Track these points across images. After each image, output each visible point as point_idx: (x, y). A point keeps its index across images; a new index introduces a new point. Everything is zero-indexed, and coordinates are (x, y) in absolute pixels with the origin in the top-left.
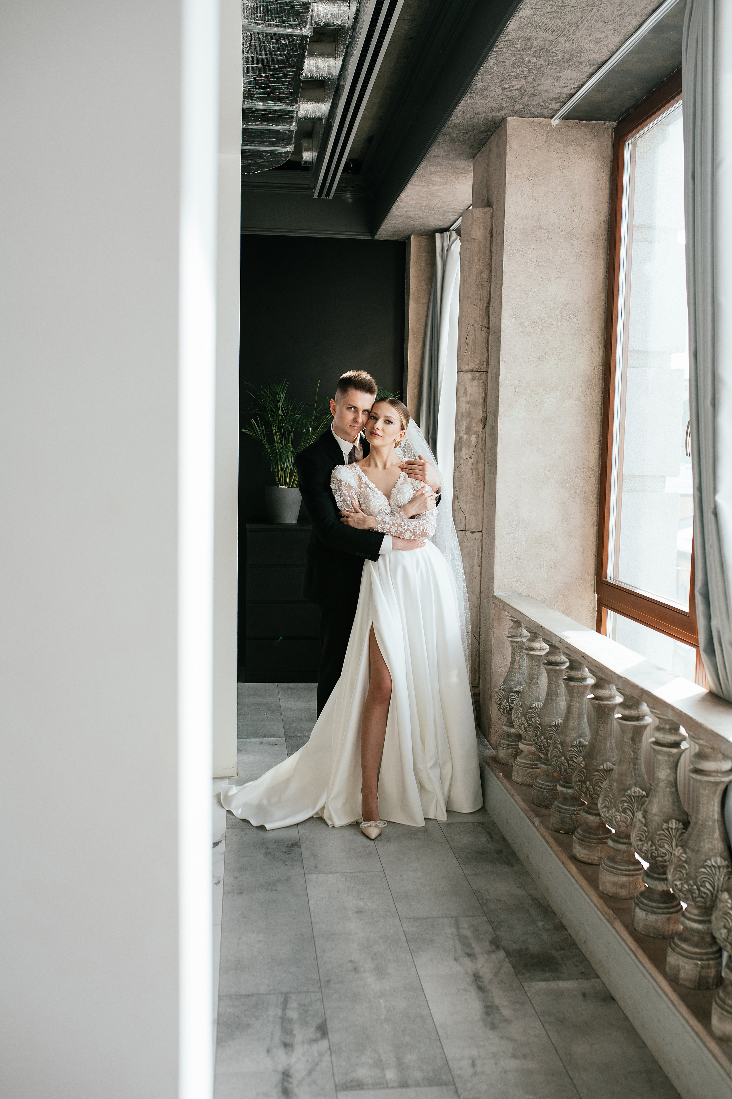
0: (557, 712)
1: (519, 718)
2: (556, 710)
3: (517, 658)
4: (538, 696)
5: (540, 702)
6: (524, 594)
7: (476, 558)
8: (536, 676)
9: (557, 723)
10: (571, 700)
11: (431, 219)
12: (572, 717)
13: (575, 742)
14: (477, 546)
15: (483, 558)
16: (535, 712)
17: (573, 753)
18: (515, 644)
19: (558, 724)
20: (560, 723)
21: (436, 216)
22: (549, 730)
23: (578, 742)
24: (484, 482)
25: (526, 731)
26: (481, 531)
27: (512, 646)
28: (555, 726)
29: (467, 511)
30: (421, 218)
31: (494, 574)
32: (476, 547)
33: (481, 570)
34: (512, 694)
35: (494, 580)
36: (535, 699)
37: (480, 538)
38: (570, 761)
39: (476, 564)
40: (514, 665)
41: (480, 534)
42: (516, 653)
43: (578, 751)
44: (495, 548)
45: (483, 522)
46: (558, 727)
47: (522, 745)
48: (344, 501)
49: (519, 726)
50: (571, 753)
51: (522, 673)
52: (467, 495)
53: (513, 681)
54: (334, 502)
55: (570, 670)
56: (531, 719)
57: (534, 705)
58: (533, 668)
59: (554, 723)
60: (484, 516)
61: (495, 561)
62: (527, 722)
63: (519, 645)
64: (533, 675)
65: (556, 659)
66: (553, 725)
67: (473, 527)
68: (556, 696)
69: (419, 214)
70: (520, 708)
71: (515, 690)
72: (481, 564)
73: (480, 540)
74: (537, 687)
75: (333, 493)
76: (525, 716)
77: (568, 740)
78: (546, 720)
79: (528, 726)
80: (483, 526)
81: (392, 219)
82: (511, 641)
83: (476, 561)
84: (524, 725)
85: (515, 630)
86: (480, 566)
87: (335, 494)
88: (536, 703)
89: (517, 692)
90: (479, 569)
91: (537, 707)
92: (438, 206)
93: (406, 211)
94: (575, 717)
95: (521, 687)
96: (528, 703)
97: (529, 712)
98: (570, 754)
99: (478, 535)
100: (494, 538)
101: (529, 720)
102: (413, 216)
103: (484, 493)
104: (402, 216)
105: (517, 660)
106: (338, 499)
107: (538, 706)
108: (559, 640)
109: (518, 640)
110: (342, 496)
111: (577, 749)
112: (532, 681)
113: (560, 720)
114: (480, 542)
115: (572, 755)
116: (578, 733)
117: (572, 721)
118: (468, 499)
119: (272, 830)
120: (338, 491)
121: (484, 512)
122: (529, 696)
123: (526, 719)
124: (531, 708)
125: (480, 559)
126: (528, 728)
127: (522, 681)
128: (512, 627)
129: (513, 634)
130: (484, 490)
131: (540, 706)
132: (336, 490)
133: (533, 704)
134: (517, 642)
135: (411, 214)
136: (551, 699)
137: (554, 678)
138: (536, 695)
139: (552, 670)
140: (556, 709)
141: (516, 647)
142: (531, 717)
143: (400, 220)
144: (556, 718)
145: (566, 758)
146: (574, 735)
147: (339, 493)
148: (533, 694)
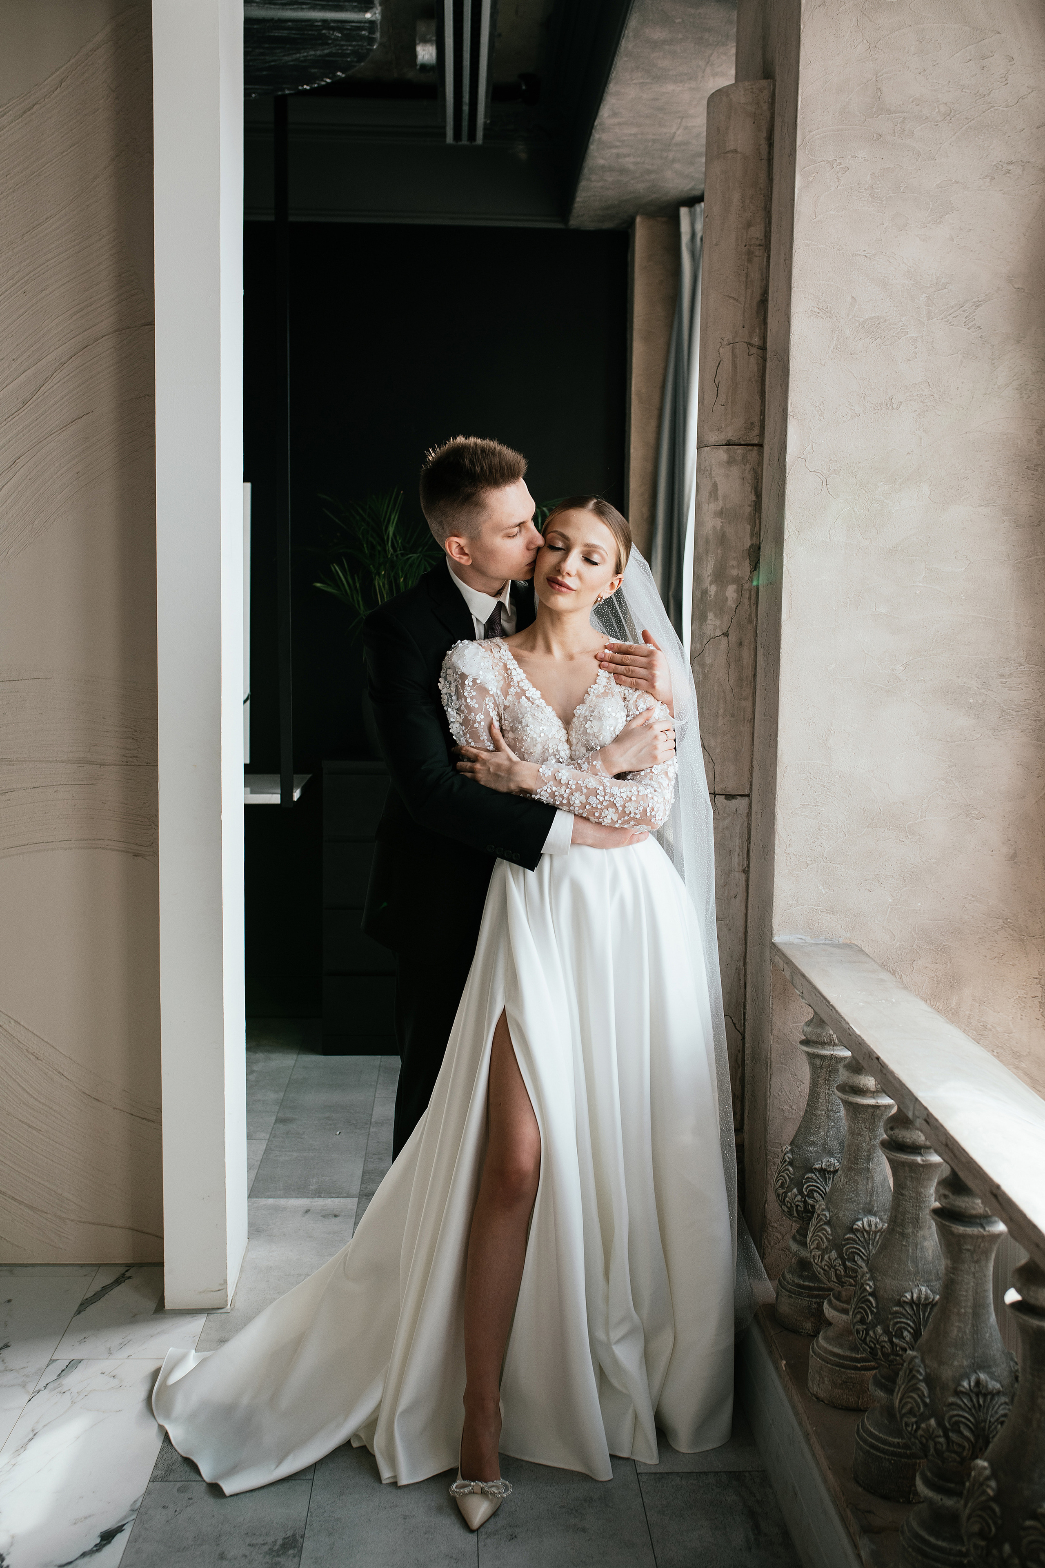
0: (917, 1266)
1: (825, 1251)
2: (913, 1262)
3: (823, 1091)
4: (870, 1201)
5: (875, 1215)
6: (841, 941)
7: (736, 854)
8: (865, 1154)
9: (915, 1296)
10: (955, 1268)
11: (669, 174)
12: (959, 1314)
13: (965, 1384)
14: (738, 827)
15: (751, 854)
16: (862, 1239)
17: (961, 1413)
18: (818, 1062)
19: (919, 1298)
20: (923, 1296)
21: (677, 166)
22: (897, 1312)
23: (972, 1384)
24: (755, 687)
25: (842, 1284)
26: (748, 796)
27: (813, 1067)
28: (912, 1303)
29: (717, 751)
30: (649, 172)
31: (773, 894)
32: (738, 831)
33: (747, 881)
34: (810, 1175)
35: (774, 908)
36: (863, 1209)
37: (746, 811)
38: (953, 1431)
39: (737, 866)
40: (817, 1108)
41: (745, 801)
42: (821, 1081)
43: (974, 1406)
44: (777, 836)
45: (752, 775)
46: (918, 1305)
47: (830, 1310)
48: (466, 722)
49: (823, 1270)
50: (955, 1412)
51: (833, 1127)
52: (717, 716)
53: (813, 1144)
54: (445, 723)
55: (954, 1193)
56: (851, 1255)
57: (859, 1223)
58: (858, 1134)
59: (908, 1296)
60: (755, 763)
61: (776, 867)
62: (844, 1264)
63: (826, 1063)
64: (859, 1150)
65: (915, 1137)
66: (905, 1302)
67: (731, 788)
68: (914, 1227)
69: (644, 163)
70: (826, 1227)
71: (817, 1166)
72: (748, 866)
73: (745, 815)
74: (867, 1178)
75: (444, 703)
76: (839, 1248)
77: (947, 1373)
78: (890, 1284)
79: (845, 1272)
80: (751, 785)
81: (593, 177)
82: (808, 1053)
83: (736, 860)
84: (836, 1270)
85: (819, 1030)
86: (746, 871)
87: (447, 705)
88: (865, 1220)
89: (822, 1171)
90: (743, 877)
91: (867, 1228)
92: (678, 139)
93: (618, 156)
94: (965, 1313)
95: (832, 1160)
96: (845, 1216)
97: (848, 1239)
98: (952, 1413)
99: (740, 804)
100: (774, 816)
101: (849, 1260)
102: (632, 167)
103: (754, 711)
104: (611, 169)
105: (822, 1096)
106: (452, 715)
107: (870, 1225)
108: (925, 1117)
109: (826, 1052)
110: (463, 712)
111: (972, 1400)
112: (855, 1164)
113: (923, 1289)
114: (745, 819)
115: (956, 1418)
116: (974, 1358)
117: (957, 1324)
118: (720, 724)
119: (237, 1494)
120: (454, 698)
121: (754, 753)
122: (849, 1200)
123: (840, 1256)
124: (852, 1230)
125: (745, 856)
126: (845, 1276)
127: (834, 1144)
128: (811, 1021)
129: (814, 1038)
130: (754, 705)
131: (873, 1226)
132: (451, 696)
133: (858, 1220)
134: (823, 1057)
135: (628, 162)
136: (903, 1234)
137: (909, 1183)
138: (863, 1198)
139: (904, 1164)
140: (915, 1262)
141: (821, 1067)
142: (852, 1252)
143: (610, 178)
144: (913, 1281)
145: (940, 1424)
146: (961, 1361)
147: (456, 704)
148: (858, 1195)
